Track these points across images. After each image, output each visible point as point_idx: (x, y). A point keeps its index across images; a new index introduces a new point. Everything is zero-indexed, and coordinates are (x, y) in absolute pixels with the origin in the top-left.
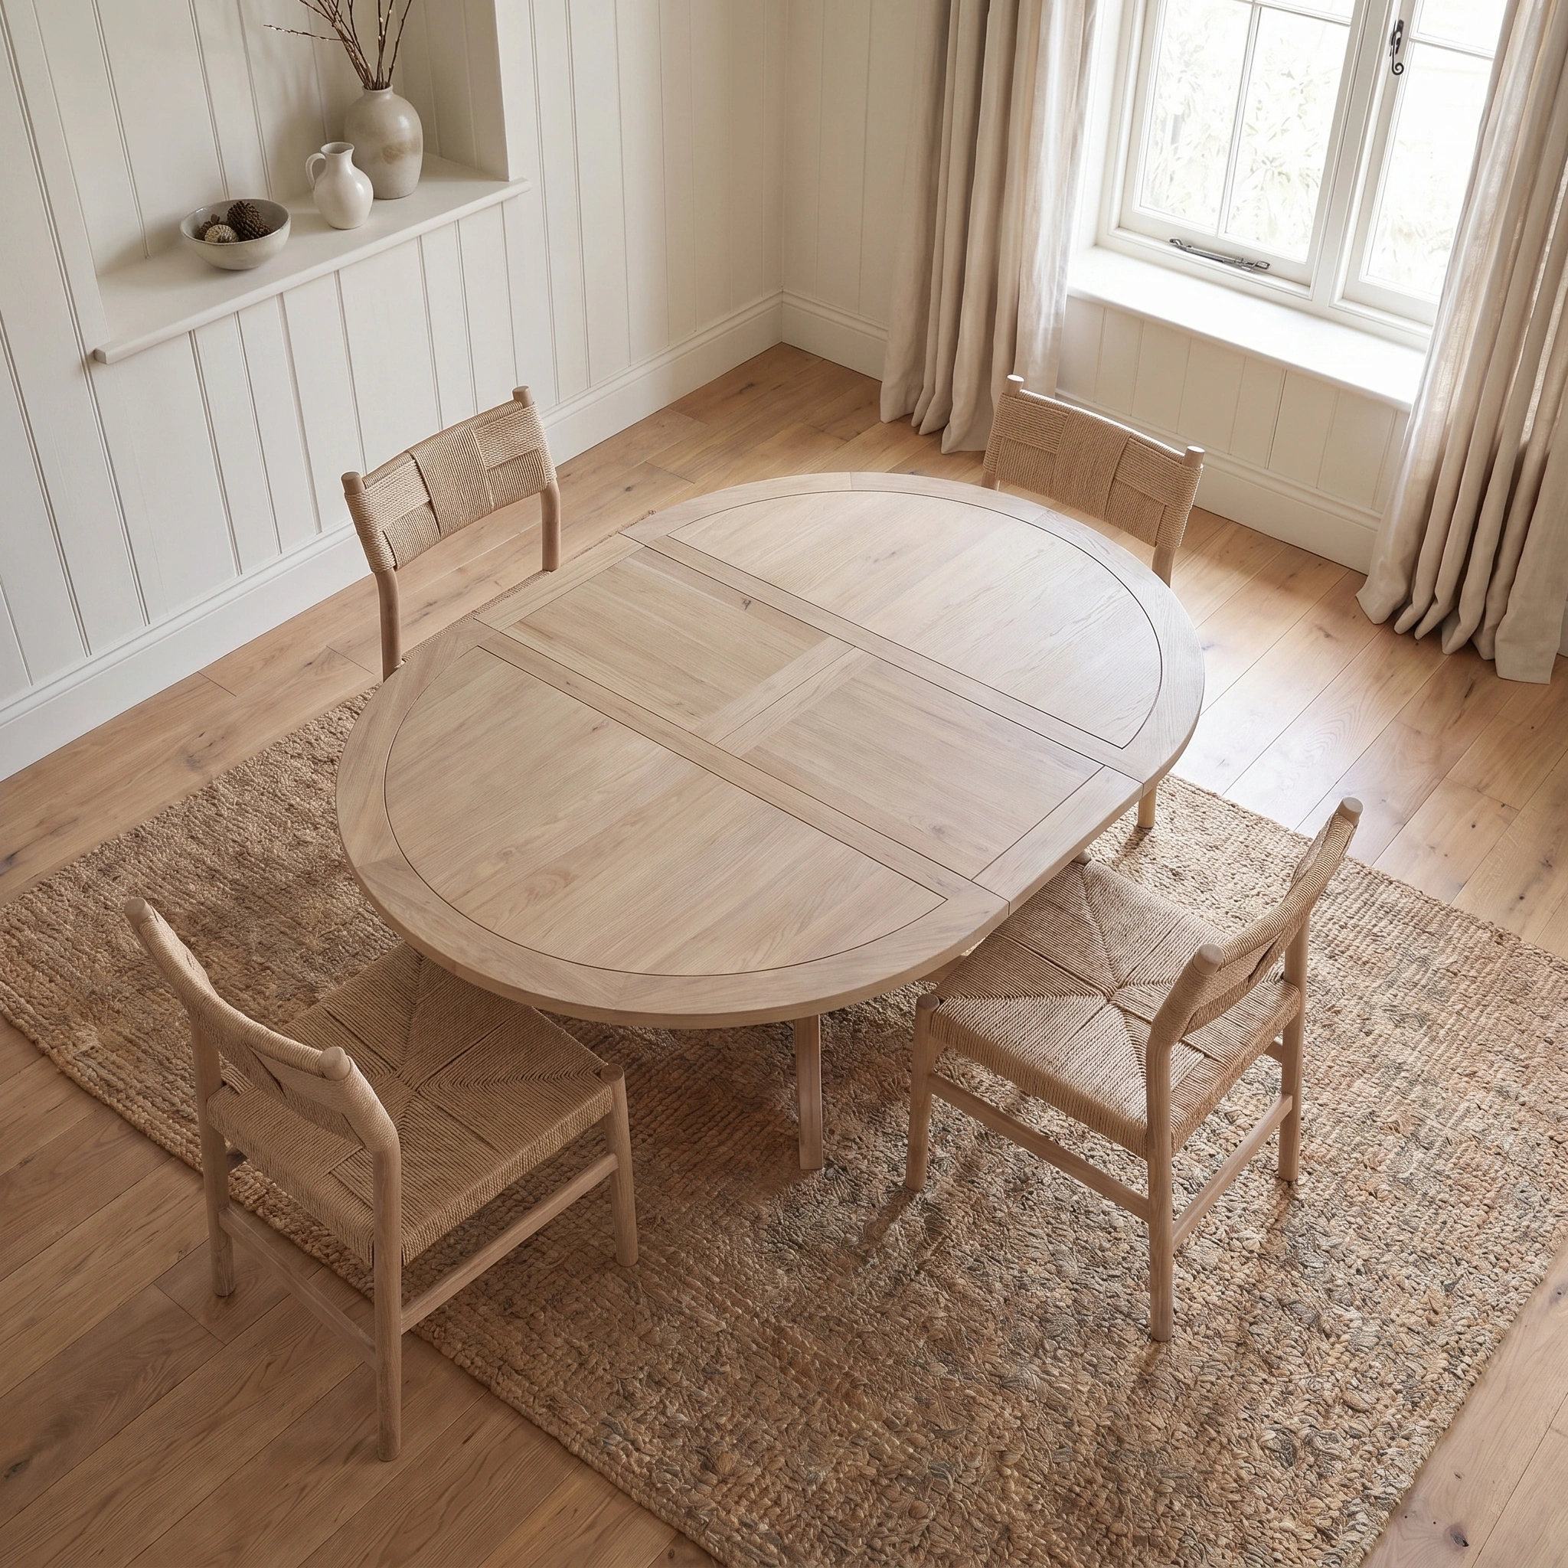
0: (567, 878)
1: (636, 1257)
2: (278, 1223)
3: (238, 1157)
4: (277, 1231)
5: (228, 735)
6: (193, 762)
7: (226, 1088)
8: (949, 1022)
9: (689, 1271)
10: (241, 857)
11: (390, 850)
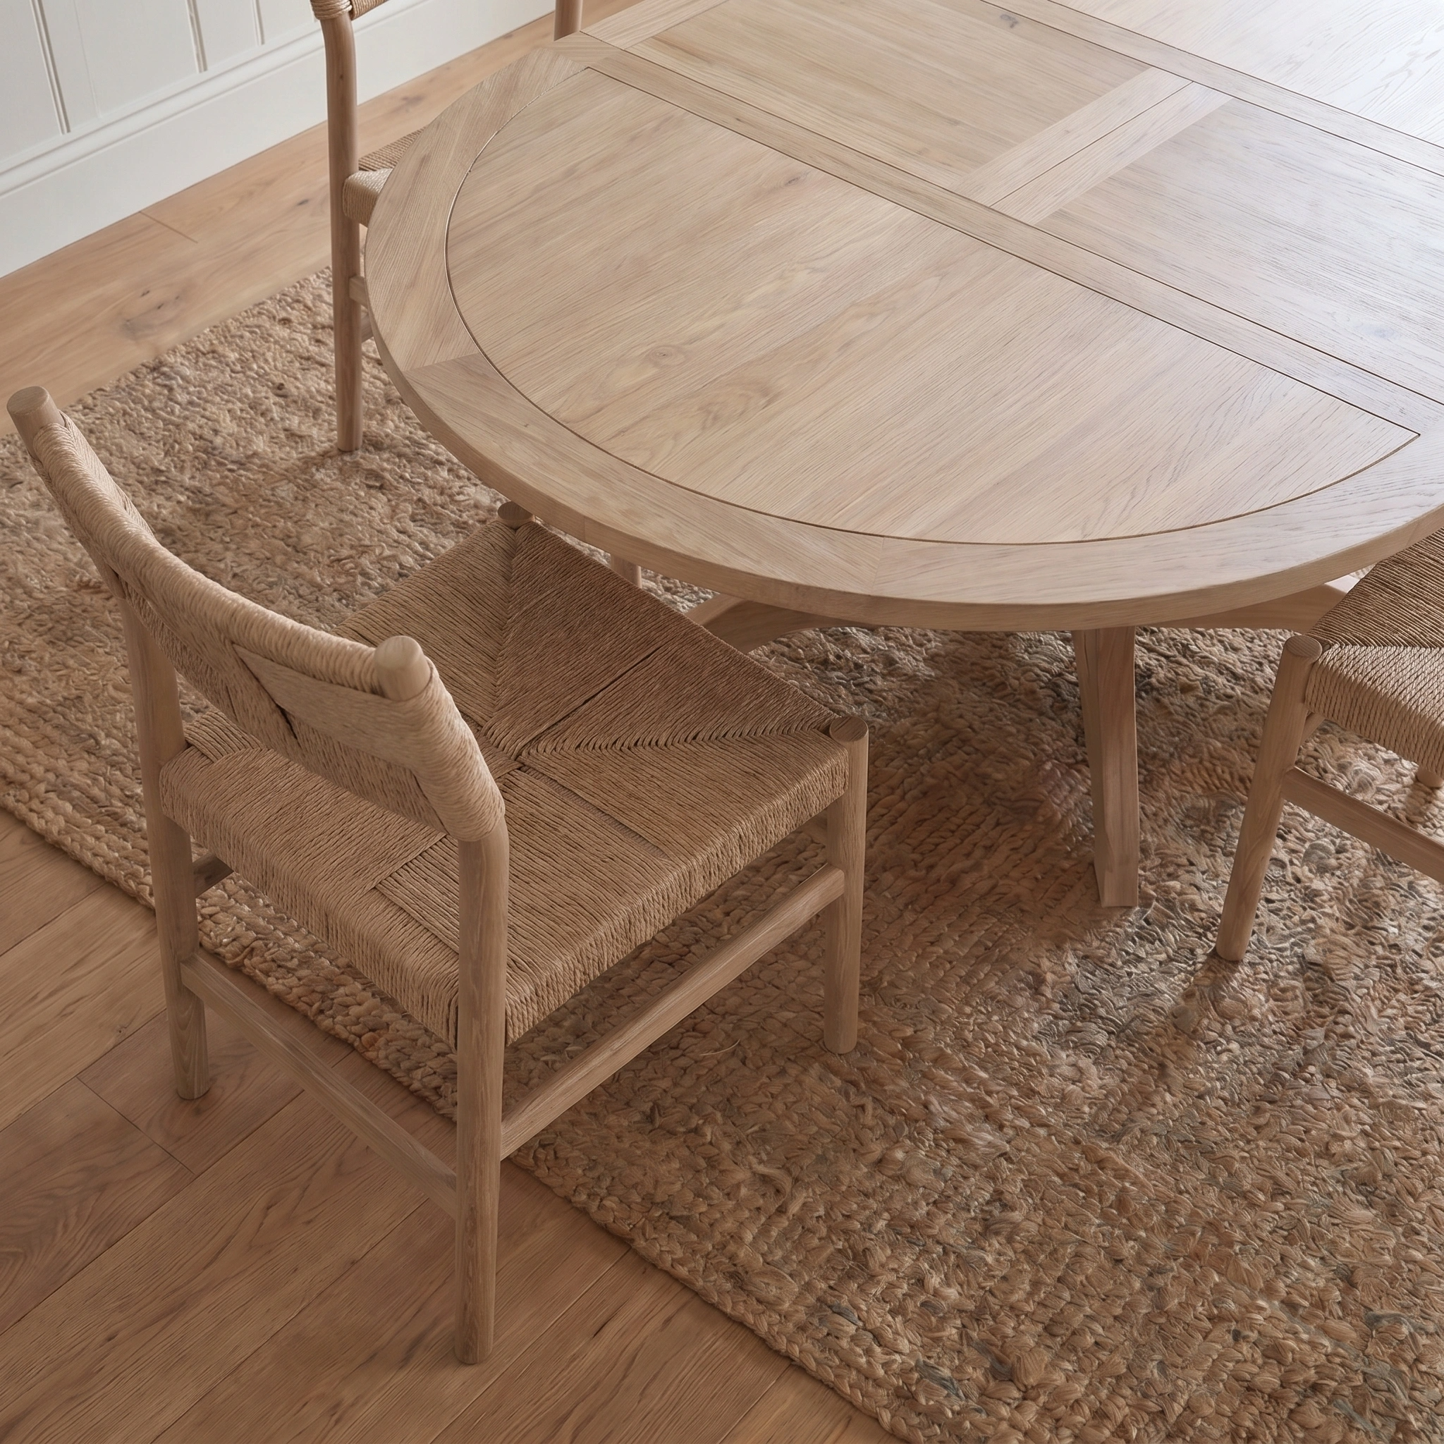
0: (768, 394)
1: (853, 1039)
2: (276, 985)
3: (214, 872)
4: (278, 998)
5: (184, 295)
6: (132, 328)
7: (191, 751)
8: (1335, 679)
9: (940, 1059)
10: (208, 453)
11: (459, 346)
